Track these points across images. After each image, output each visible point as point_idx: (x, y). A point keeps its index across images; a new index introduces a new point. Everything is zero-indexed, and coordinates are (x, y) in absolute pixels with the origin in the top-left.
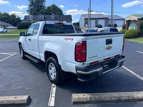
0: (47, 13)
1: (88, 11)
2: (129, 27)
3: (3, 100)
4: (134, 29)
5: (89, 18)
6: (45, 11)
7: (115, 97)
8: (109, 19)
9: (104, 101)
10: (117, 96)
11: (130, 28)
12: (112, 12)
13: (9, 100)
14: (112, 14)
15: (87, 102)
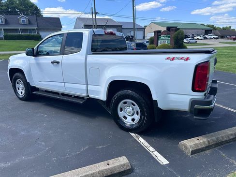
0: (8, 12)
1: (92, 13)
2: (159, 42)
3: (91, 172)
4: (166, 43)
5: (95, 24)
6: (4, 8)
7: (231, 135)
8: (123, 27)
9: (223, 142)
10: (233, 133)
11: (161, 43)
12: (134, 17)
13: (103, 171)
14: (134, 20)
15: (206, 147)
